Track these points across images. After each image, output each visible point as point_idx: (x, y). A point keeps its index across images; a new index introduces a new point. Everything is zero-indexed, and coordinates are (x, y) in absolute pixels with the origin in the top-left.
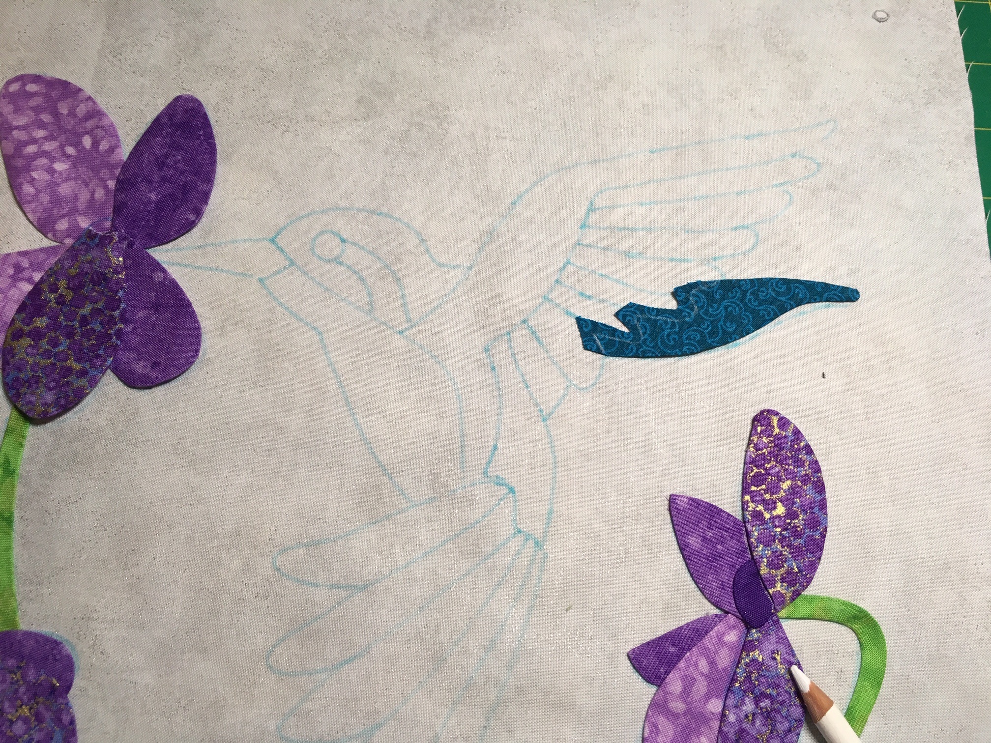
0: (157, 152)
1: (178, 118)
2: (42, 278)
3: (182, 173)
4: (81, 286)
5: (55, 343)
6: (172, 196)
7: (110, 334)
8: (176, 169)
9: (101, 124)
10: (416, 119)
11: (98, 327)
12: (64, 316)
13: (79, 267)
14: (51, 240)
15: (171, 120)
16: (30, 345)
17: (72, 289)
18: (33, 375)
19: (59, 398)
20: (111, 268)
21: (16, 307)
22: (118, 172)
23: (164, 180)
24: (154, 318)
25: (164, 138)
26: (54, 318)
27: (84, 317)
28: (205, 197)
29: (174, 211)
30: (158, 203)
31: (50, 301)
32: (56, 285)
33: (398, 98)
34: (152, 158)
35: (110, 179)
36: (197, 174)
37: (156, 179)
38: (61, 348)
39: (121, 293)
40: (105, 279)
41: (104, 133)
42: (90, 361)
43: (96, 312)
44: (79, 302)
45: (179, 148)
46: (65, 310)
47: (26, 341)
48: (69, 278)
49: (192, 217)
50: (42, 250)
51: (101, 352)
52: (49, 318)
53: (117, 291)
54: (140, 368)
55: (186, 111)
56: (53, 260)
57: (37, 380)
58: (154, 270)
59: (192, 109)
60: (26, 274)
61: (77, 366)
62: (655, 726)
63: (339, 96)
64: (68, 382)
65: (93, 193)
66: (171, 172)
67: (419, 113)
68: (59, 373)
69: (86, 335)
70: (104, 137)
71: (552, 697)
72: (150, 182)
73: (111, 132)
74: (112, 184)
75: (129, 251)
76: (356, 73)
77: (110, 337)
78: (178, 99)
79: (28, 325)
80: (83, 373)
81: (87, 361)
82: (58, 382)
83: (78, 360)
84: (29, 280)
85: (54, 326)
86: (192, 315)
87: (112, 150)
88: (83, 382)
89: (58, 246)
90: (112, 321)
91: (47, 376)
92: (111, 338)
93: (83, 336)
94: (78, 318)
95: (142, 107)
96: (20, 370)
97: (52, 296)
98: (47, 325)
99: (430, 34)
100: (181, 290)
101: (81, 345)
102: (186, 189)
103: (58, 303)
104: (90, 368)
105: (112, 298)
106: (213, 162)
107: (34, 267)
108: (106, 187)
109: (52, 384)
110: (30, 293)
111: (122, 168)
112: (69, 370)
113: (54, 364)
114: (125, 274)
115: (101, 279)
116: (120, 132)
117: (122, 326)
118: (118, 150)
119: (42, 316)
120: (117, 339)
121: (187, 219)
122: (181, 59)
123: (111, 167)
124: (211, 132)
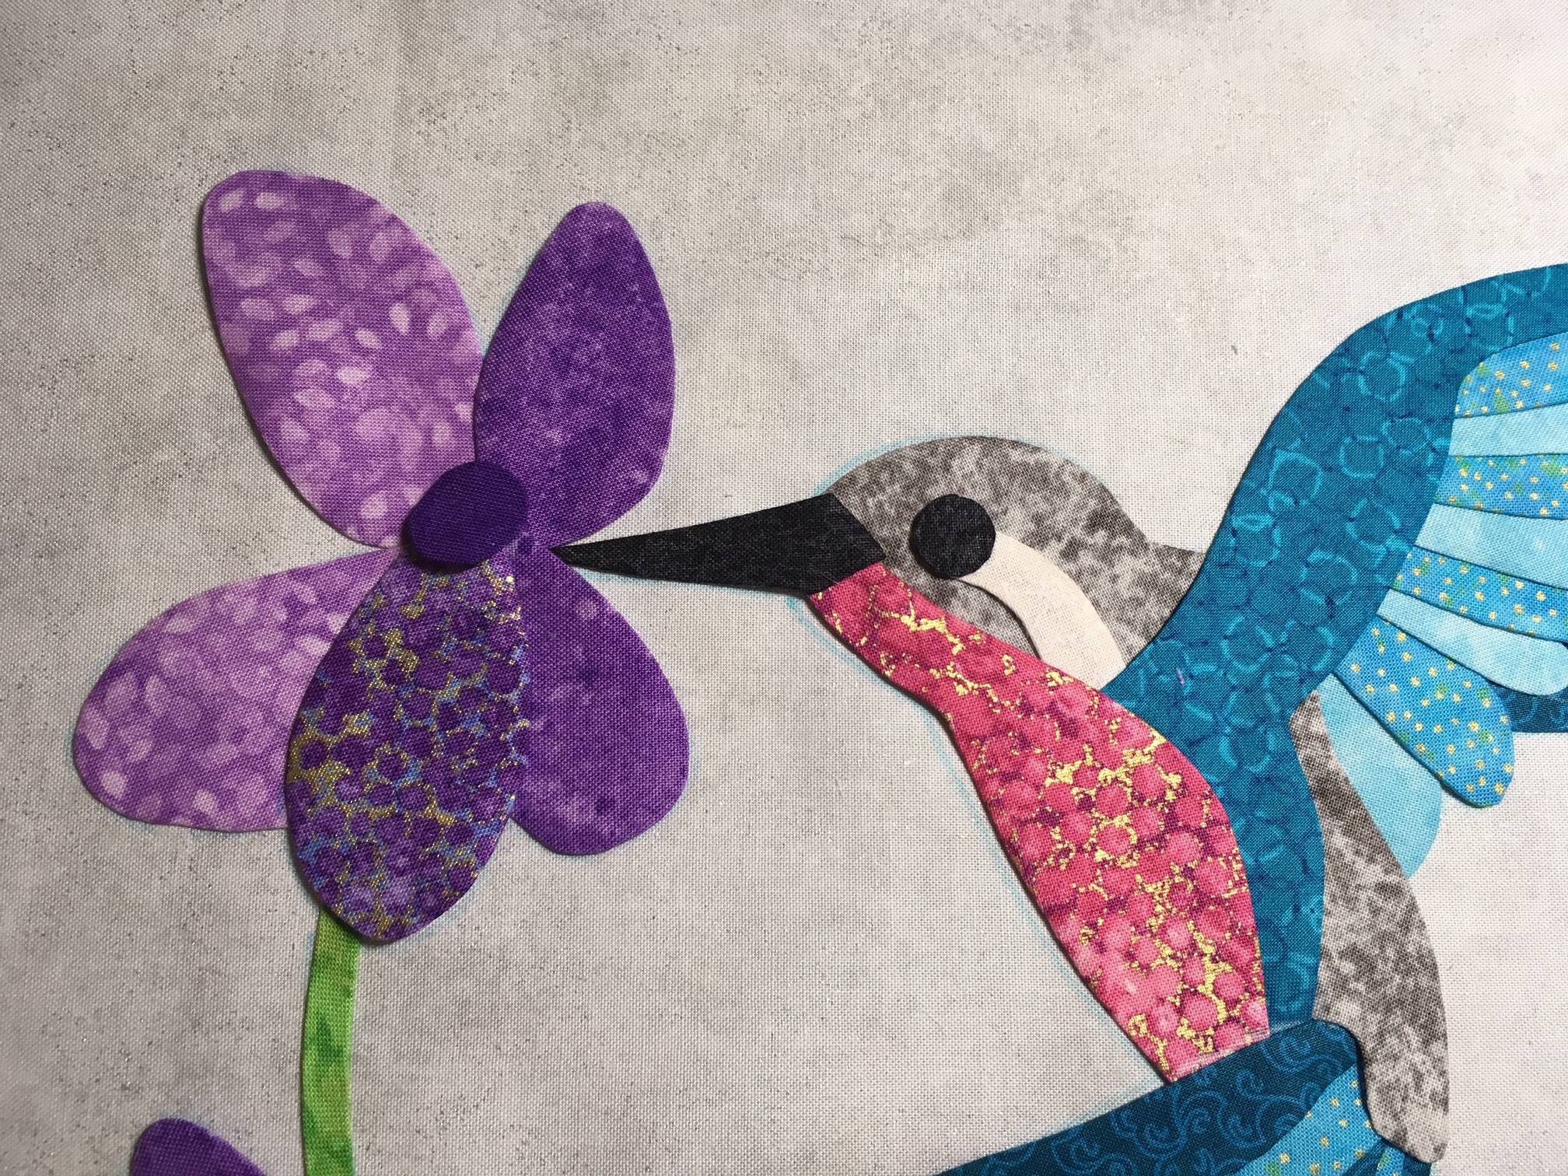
0: (552, 334)
1: (585, 257)
2: (347, 625)
3: (609, 380)
4: (435, 640)
5: (394, 769)
6: (594, 431)
7: (506, 743)
8: (594, 373)
9: (427, 277)
10: (1072, 230)
11: (477, 729)
12: (404, 707)
13: (426, 600)
14: (354, 540)
15: (569, 260)
16: (345, 777)
17: (416, 649)
18: (359, 843)
19: (421, 892)
20: (493, 599)
21: (301, 691)
22: (473, 381)
23: (574, 398)
24: (586, 700)
25: (561, 303)
26: (384, 714)
27: (445, 707)
28: (661, 431)
29: (603, 465)
30: (567, 450)
31: (372, 677)
32: (380, 640)
33: (1026, 184)
34: (543, 352)
35: (460, 399)
36: (638, 379)
37: (557, 395)
38: (408, 781)
39: (518, 653)
40: (484, 624)
41: (433, 298)
42: (472, 804)
43: (471, 696)
44: (432, 674)
45: (595, 326)
46: (406, 694)
47: (335, 769)
48: (407, 626)
49: (640, 477)
50: (340, 564)
51: (490, 783)
52: (376, 714)
53: (510, 651)
54: (573, 812)
55: (599, 240)
56: (366, 586)
57: (368, 852)
58: (576, 599)
59: (612, 235)
60: (311, 619)
61: (446, 818)
63: (906, 186)
64: (433, 855)
65: (428, 433)
66: (586, 379)
67: (1074, 217)
68: (412, 837)
69: (456, 746)
70: (435, 306)
72: (547, 404)
73: (447, 293)
74: (464, 411)
75: (524, 559)
76: (933, 134)
77: (504, 748)
78: (577, 213)
79: (334, 733)
80: (461, 834)
81: (464, 806)
82: (413, 856)
83: (447, 805)
84: (321, 631)
85: (387, 730)
86: (665, 693)
87: (455, 333)
88: (464, 853)
89: (372, 554)
90: (505, 715)
91: (389, 842)
92: (508, 751)
93: (449, 749)
94: (435, 710)
95: (504, 235)
96: (330, 833)
97: (374, 665)
98: (372, 729)
99: (1079, 35)
100: (635, 636)
101: (448, 768)
102: (619, 415)
103: (388, 680)
104: (475, 820)
105: (502, 665)
106: (666, 352)
107: (330, 601)
108: (453, 418)
109: (402, 862)
110: (326, 659)
111: (481, 375)
112: (433, 826)
113: (400, 816)
114: (523, 610)
115: (473, 624)
116: (466, 293)
117: (527, 724)
118: (467, 334)
119: (360, 711)
120: (521, 752)
121: (630, 482)
122: (569, 121)
123: (458, 373)
124: (655, 285)
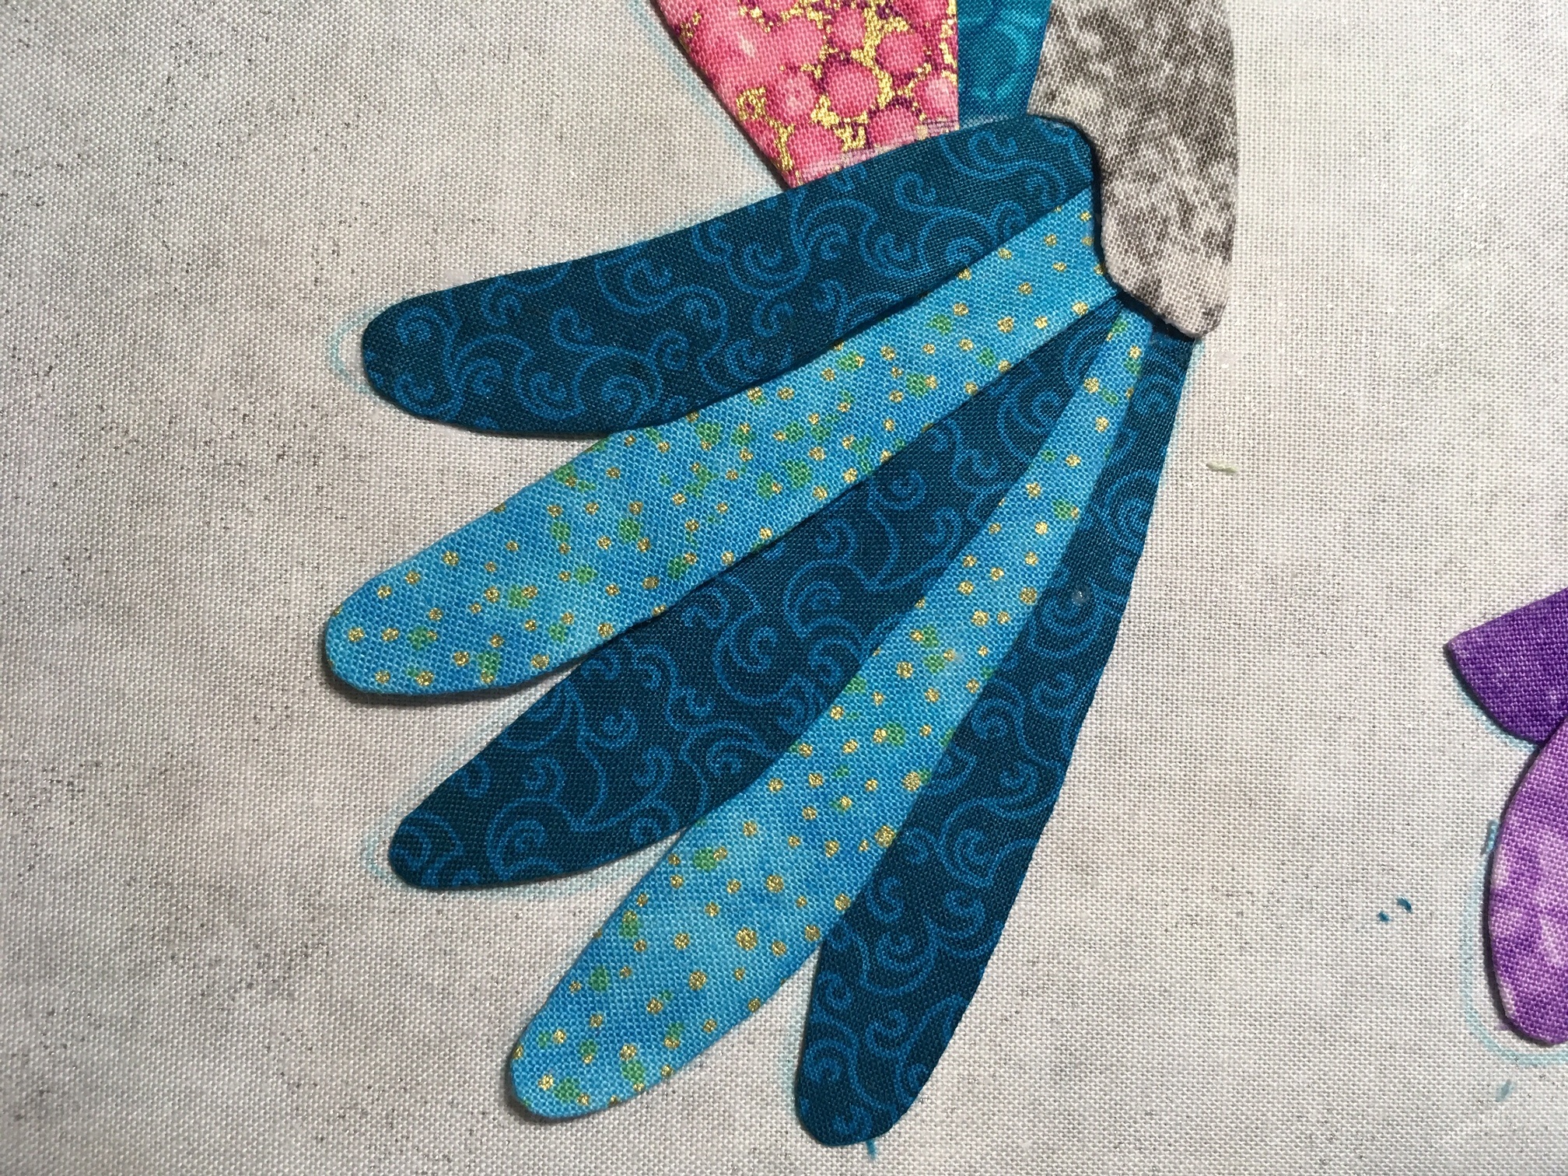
62: (1528, 858)
71: (1212, 771)
